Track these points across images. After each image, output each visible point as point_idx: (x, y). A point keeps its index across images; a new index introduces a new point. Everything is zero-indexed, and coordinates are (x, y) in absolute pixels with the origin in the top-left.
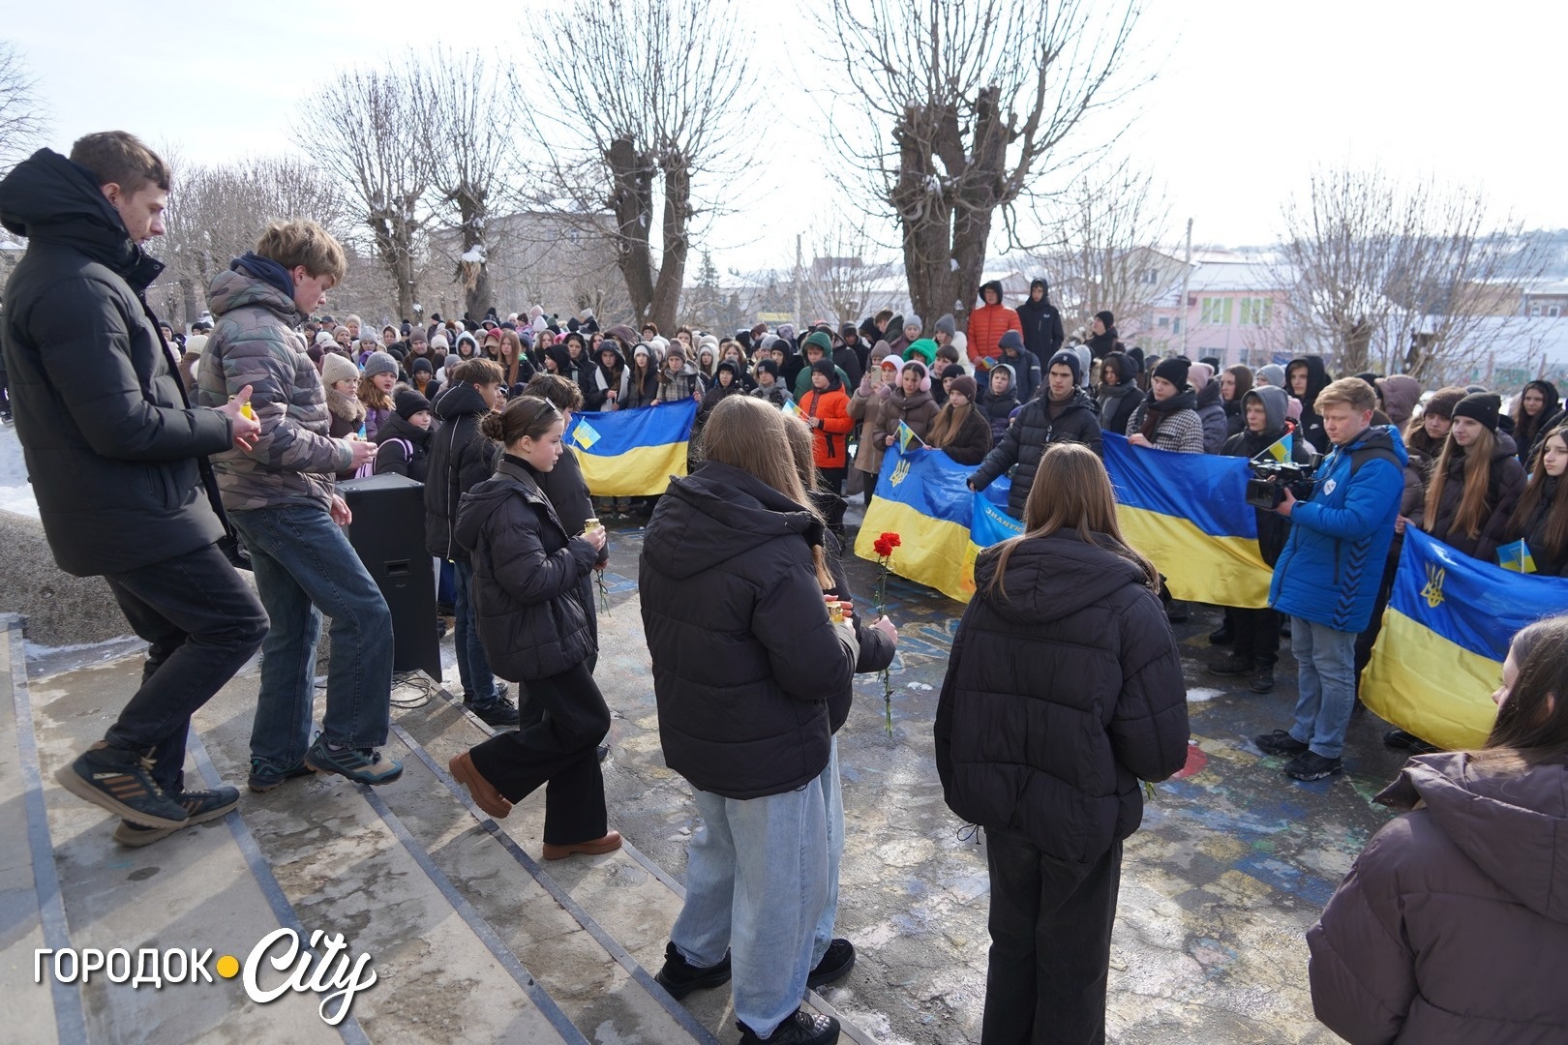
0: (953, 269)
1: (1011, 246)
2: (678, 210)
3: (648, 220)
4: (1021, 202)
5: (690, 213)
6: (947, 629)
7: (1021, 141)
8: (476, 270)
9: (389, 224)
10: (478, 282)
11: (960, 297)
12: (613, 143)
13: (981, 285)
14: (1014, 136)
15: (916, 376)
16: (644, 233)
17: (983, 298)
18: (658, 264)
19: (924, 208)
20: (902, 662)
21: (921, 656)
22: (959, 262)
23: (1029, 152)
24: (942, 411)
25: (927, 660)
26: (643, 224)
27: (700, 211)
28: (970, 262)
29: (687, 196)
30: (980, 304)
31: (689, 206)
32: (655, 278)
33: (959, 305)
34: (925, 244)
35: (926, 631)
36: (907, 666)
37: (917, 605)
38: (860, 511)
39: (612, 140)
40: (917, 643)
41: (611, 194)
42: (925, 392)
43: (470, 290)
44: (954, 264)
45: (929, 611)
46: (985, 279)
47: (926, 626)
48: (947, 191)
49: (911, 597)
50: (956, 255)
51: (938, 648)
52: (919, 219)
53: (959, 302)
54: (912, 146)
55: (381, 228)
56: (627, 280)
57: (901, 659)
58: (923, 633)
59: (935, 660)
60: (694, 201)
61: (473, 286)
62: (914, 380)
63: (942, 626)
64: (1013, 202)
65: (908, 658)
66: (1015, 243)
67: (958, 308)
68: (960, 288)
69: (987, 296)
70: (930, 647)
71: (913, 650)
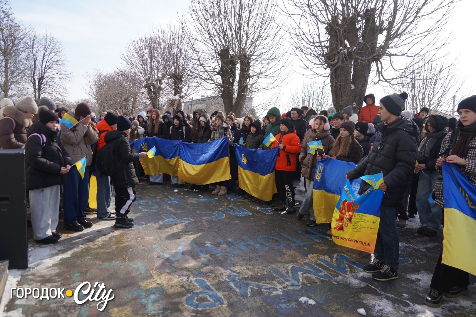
0: (352, 89)
1: (380, 80)
2: (245, 75)
3: (234, 80)
4: (385, 60)
5: (249, 77)
6: (334, 260)
7: (385, 33)
8: (176, 103)
9: (152, 88)
10: (177, 106)
11: (355, 101)
12: (221, 50)
13: (366, 95)
14: (381, 31)
15: (321, 122)
16: (232, 84)
17: (366, 102)
18: (236, 95)
19: (338, 59)
20: (301, 281)
21: (313, 277)
22: (355, 86)
23: (389, 38)
24: (336, 141)
25: (317, 280)
26: (231, 81)
27: (253, 76)
28: (360, 86)
29: (248, 70)
30: (364, 105)
31: (249, 74)
32: (234, 101)
33: (355, 105)
34: (339, 77)
35: (321, 260)
36: (303, 284)
37: (319, 243)
38: (303, 194)
39: (221, 49)
40: (314, 268)
41: (220, 69)
42: (327, 131)
43: (174, 109)
44: (353, 87)
45: (325, 248)
46: (367, 93)
47: (322, 257)
48: (350, 53)
49: (317, 239)
50: (353, 83)
51: (326, 273)
52: (336, 64)
53: (354, 103)
54: (334, 34)
55: (150, 89)
56: (224, 102)
57: (300, 278)
58: (319, 262)
59: (322, 281)
60: (251, 73)
61: (175, 108)
62: (320, 124)
63: (331, 257)
64: (381, 60)
65: (306, 278)
66: (382, 78)
67: (354, 106)
68: (356, 97)
69: (368, 101)
70: (321, 271)
71: (309, 272)
